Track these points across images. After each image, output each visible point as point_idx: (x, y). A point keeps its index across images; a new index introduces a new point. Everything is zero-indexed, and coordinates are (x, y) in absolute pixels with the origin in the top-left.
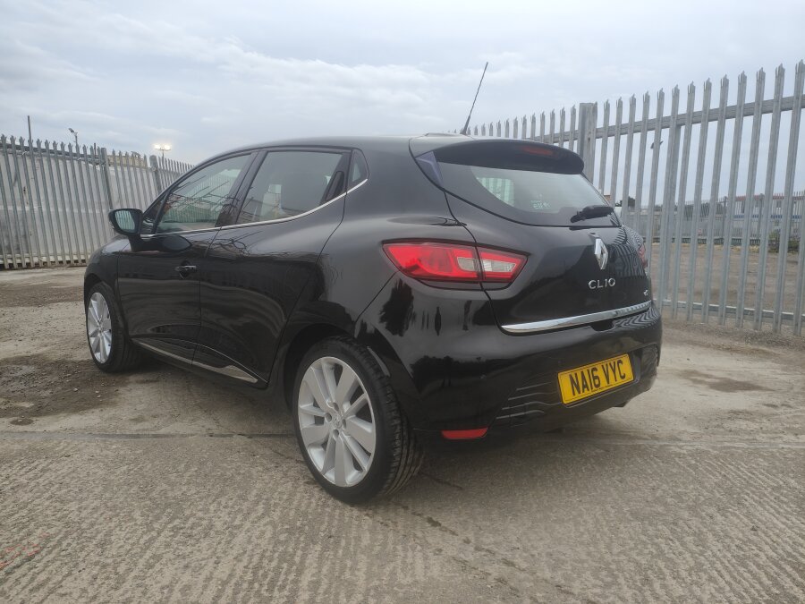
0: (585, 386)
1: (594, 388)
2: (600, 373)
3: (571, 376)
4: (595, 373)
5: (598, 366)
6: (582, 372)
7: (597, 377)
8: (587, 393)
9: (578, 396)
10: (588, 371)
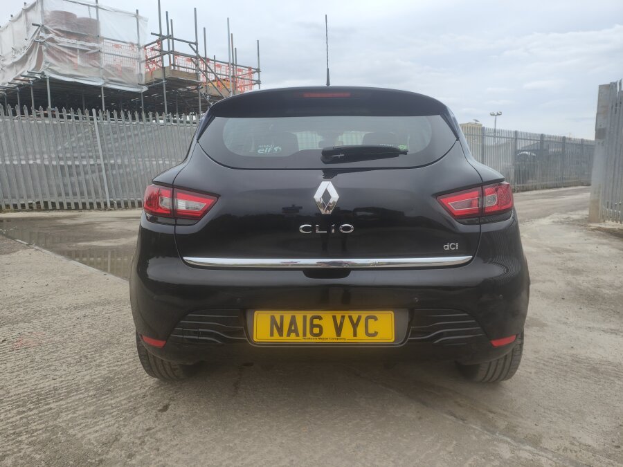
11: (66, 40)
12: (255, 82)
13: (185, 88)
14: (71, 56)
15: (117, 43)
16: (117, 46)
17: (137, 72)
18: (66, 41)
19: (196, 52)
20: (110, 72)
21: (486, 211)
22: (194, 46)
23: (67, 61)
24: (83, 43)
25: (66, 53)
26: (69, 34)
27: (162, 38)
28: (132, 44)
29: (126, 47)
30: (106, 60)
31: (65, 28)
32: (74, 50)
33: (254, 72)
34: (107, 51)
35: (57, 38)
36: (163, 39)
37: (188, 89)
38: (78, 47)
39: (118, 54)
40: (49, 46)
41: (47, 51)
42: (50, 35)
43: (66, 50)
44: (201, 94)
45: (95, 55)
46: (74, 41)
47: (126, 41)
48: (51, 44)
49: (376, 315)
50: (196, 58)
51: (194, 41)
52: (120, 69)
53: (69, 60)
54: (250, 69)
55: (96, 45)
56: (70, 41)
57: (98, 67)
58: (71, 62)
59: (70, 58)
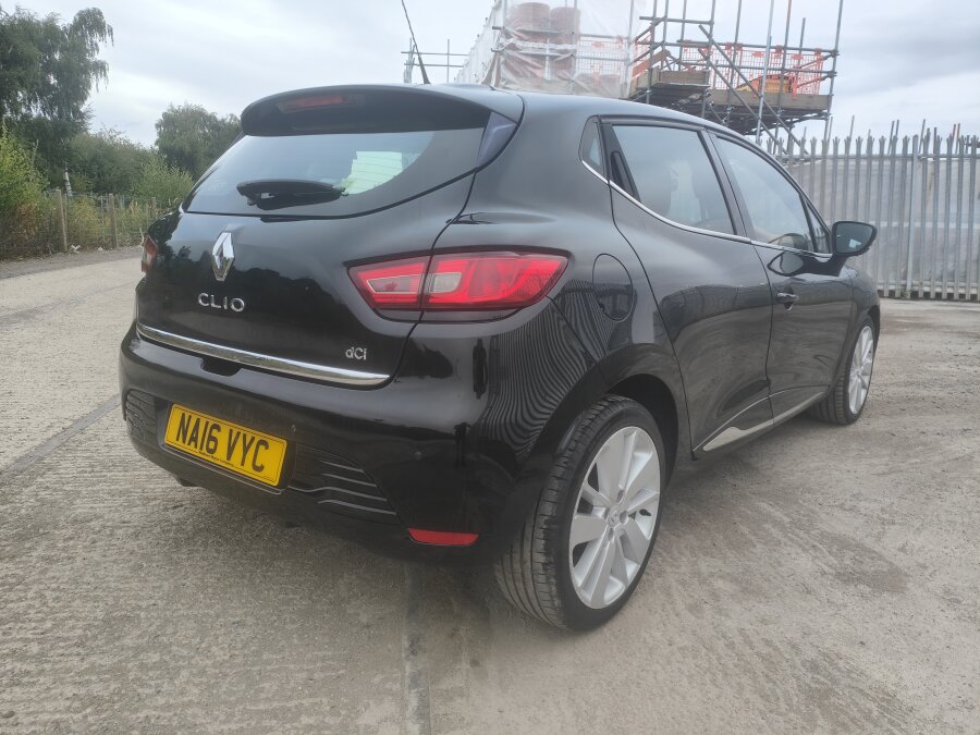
0: (194, 439)
1: (204, 450)
2: (222, 437)
3: (183, 415)
4: (215, 433)
5: (226, 427)
6: (198, 420)
7: (215, 440)
8: (191, 449)
9: (180, 445)
10: (207, 423)
11: (531, 44)
12: (823, 75)
13: (686, 97)
14: (535, 67)
15: (599, 40)
16: (598, 45)
17: (622, 81)
18: (531, 46)
19: (709, 36)
20: (583, 84)
21: (431, 300)
22: (707, 28)
23: (529, 74)
24: (553, 46)
25: (527, 63)
26: (535, 36)
27: (655, 21)
28: (620, 39)
29: (610, 44)
30: (582, 67)
31: (530, 27)
32: (540, 58)
33: (826, 58)
34: (584, 55)
35: (519, 44)
36: (657, 24)
37: (691, 100)
38: (548, 52)
39: (599, 56)
40: (509, 56)
41: (506, 63)
42: (511, 41)
43: (529, 60)
44: (707, 106)
45: (564, 62)
46: (541, 45)
47: (610, 35)
48: (510, 52)
49: (268, 441)
50: (707, 46)
51: (708, 19)
52: (597, 79)
53: (531, 73)
54: (818, 52)
55: (569, 47)
56: (536, 45)
57: (569, 80)
58: (535, 76)
59: (532, 70)
